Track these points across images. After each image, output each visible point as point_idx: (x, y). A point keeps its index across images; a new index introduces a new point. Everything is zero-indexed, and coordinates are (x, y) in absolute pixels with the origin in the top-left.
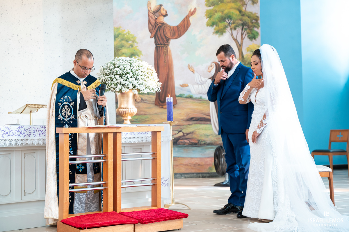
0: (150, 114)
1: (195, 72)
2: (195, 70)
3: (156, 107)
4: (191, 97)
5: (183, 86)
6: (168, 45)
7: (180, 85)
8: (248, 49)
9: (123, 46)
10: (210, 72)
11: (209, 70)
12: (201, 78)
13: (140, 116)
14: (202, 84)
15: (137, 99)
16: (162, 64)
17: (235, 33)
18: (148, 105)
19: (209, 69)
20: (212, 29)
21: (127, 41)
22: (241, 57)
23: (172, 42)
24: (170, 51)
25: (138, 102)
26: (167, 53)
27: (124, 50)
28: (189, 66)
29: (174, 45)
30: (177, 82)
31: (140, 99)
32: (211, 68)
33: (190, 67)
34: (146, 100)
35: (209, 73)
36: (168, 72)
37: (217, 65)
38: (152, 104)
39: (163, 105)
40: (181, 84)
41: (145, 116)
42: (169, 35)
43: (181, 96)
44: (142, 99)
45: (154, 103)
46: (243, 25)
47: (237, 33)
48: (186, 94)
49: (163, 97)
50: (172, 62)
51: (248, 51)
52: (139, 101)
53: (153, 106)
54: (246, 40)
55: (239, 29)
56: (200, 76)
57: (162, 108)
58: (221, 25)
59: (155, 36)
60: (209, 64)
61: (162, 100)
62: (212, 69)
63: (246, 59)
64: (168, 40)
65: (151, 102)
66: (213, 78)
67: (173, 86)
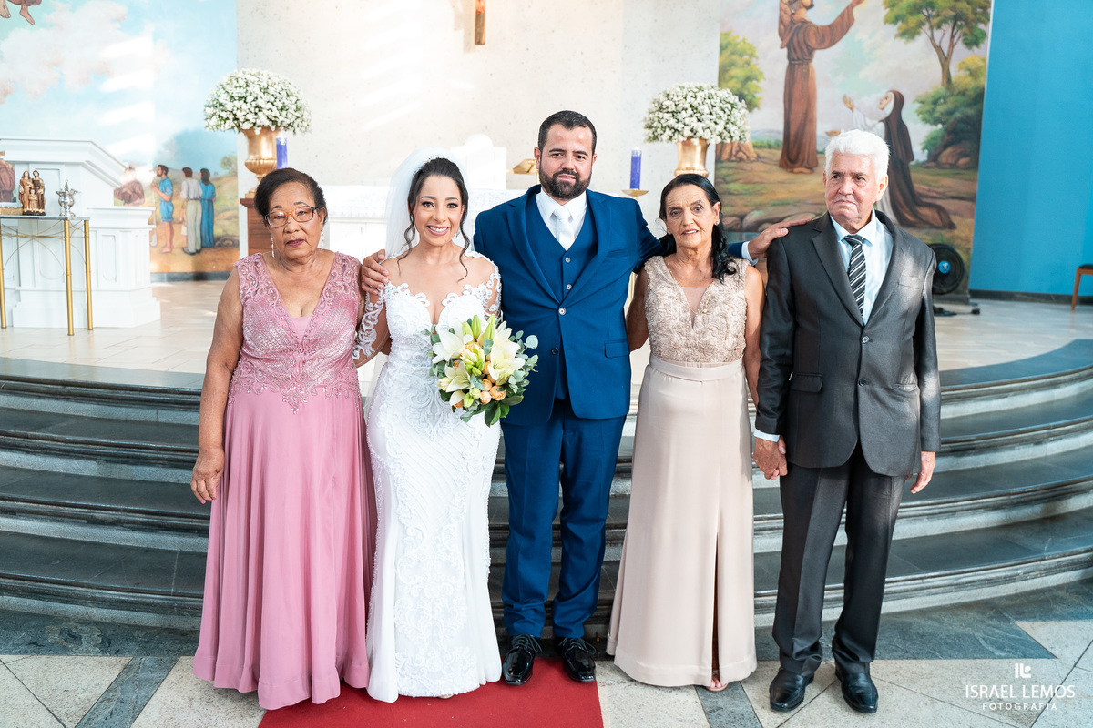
0: (770, 183)
1: (855, 110)
2: (856, 105)
3: (782, 170)
5: (831, 134)
6: (810, 60)
7: (827, 133)
8: (963, 66)
9: (733, 64)
10: (882, 109)
11: (882, 106)
12: (865, 121)
13: (752, 186)
15: (750, 156)
16: (797, 94)
17: (938, 34)
18: (769, 166)
19: (881, 103)
20: (894, 29)
21: (741, 55)
22: (945, 82)
23: (818, 53)
24: (813, 71)
25: (752, 162)
26: (807, 75)
27: (735, 72)
28: (845, 97)
29: (821, 60)
30: (821, 128)
31: (755, 155)
32: (885, 101)
33: (847, 101)
34: (765, 158)
35: (881, 111)
36: (807, 110)
37: (898, 97)
38: (775, 165)
39: (793, 168)
40: (828, 130)
41: (762, 186)
42: (813, 41)
44: (758, 157)
45: (778, 163)
46: (956, 18)
47: (943, 35)
49: (795, 153)
50: (815, 90)
51: (961, 68)
52: (753, 159)
53: (776, 168)
55: (947, 28)
56: (865, 116)
57: (792, 172)
58: (913, 20)
59: (789, 44)
60: (882, 94)
61: (793, 158)
62: (886, 105)
63: (955, 85)
64: (812, 51)
65: (772, 160)
66: (887, 121)
67: (813, 135)
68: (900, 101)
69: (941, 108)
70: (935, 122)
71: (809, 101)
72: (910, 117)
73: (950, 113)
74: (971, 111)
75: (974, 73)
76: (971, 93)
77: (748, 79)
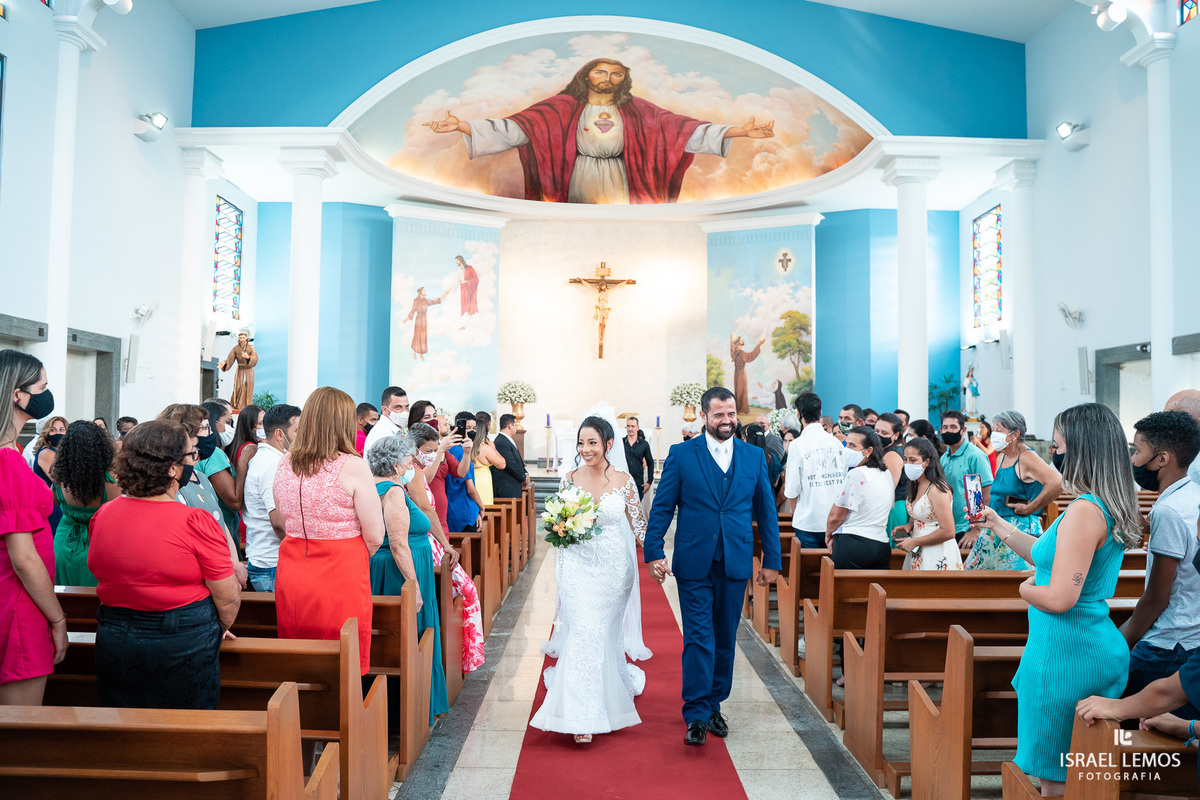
4: (759, 407)
5: (755, 398)
6: (743, 366)
7: (752, 398)
9: (712, 368)
14: (768, 396)
16: (739, 382)
17: (793, 357)
20: (776, 355)
21: (715, 364)
22: (797, 377)
23: (747, 364)
24: (745, 372)
26: (743, 373)
27: (713, 371)
29: (748, 367)
30: (750, 396)
32: (775, 385)
33: (759, 384)
35: (772, 388)
36: (743, 388)
37: (780, 383)
39: (739, 413)
42: (745, 359)
43: (752, 406)
46: (800, 351)
47: (795, 357)
48: (757, 404)
49: (739, 406)
50: (746, 380)
51: (803, 371)
54: (802, 362)
55: (796, 355)
56: (767, 391)
58: (783, 351)
59: (735, 360)
60: (773, 382)
61: (739, 408)
63: (801, 378)
64: (744, 363)
66: (776, 393)
67: (747, 399)
68: (780, 385)
69: (796, 388)
70: (795, 393)
71: (744, 384)
72: (785, 391)
73: (800, 389)
74: (808, 389)
75: (808, 373)
76: (807, 381)
77: (719, 374)
